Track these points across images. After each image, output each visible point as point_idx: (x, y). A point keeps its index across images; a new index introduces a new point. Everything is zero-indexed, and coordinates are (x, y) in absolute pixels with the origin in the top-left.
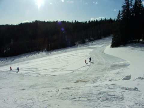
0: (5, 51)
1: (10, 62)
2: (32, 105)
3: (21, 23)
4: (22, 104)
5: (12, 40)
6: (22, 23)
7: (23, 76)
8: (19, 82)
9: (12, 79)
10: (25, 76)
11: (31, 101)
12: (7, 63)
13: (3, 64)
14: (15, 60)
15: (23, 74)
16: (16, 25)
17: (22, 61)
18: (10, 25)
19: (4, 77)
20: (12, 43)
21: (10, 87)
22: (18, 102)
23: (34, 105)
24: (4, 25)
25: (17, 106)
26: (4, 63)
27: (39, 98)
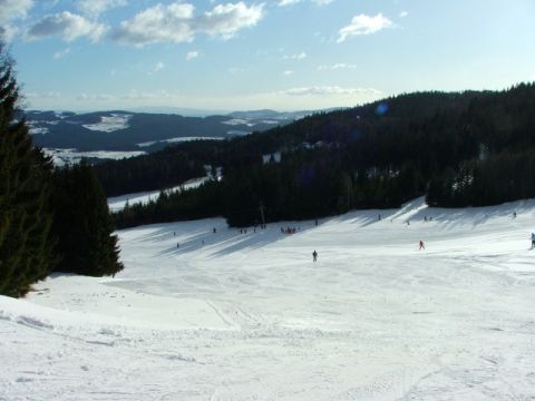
0: (455, 186)
1: (471, 226)
2: (488, 379)
3: (522, 84)
4: (455, 368)
5: (482, 147)
6: (526, 83)
7: (510, 281)
8: (487, 300)
9: (466, 287)
10: (515, 284)
11: (490, 365)
12: (458, 228)
13: (445, 231)
14: (490, 221)
15: (509, 274)
16: (500, 90)
17: (511, 228)
18: (478, 92)
19: (442, 279)
20: (482, 156)
21: (454, 314)
22: (446, 360)
23: (493, 379)
24: (457, 94)
25: (438, 368)
26: (450, 229)
27: (523, 360)
